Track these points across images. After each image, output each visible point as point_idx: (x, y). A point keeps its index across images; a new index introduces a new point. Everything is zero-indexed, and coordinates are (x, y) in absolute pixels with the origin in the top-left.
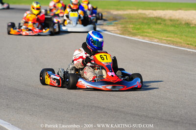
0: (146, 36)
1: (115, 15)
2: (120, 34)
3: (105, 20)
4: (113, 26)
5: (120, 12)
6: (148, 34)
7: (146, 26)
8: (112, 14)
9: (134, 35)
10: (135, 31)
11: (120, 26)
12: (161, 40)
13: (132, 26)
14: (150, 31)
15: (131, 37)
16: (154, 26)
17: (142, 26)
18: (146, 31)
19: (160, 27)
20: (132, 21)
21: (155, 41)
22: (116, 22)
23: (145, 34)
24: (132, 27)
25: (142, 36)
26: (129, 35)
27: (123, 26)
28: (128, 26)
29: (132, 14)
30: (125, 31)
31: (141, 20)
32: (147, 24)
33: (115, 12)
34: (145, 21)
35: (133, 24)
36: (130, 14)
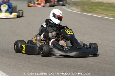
0: (97, 13)
4: (76, 7)
9: (90, 12)
10: (90, 10)
11: (80, 7)
12: (107, 15)
13: (87, 7)
14: (99, 10)
15: (88, 13)
16: (100, 7)
17: (93, 7)
18: (96, 10)
19: (103, 8)
21: (104, 16)
25: (95, 13)
27: (81, 7)
28: (84, 7)
30: (83, 10)
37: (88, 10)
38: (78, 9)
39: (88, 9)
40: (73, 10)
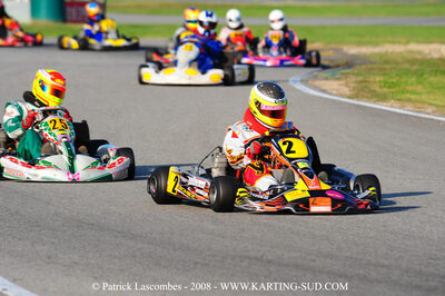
0: (409, 100)
1: (353, 56)
2: (349, 97)
3: (325, 67)
4: (338, 79)
5: (365, 50)
6: (413, 97)
7: (413, 80)
8: (345, 54)
9: (382, 98)
10: (385, 90)
11: (353, 79)
12: (441, 109)
13: (382, 78)
14: (419, 88)
15: (374, 102)
17: (404, 79)
18: (409, 88)
20: (385, 69)
21: (429, 110)
22: (348, 71)
23: (408, 95)
24: (380, 82)
25: (400, 100)
26: (369, 99)
27: (360, 79)
28: (371, 79)
29: (392, 53)
30: (362, 91)
31: (407, 66)
32: (416, 72)
33: (353, 50)
34: (415, 67)
35: (384, 74)
36: (386, 53)
37: (378, 89)
38: (347, 85)
39: (381, 87)
40: (324, 91)
